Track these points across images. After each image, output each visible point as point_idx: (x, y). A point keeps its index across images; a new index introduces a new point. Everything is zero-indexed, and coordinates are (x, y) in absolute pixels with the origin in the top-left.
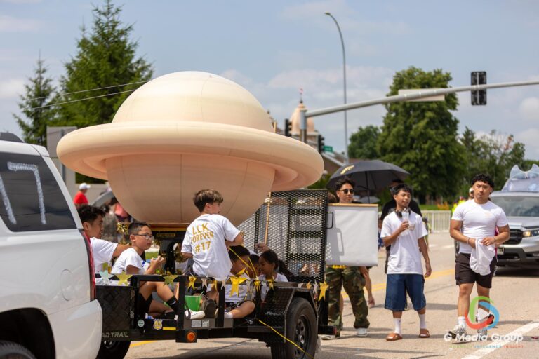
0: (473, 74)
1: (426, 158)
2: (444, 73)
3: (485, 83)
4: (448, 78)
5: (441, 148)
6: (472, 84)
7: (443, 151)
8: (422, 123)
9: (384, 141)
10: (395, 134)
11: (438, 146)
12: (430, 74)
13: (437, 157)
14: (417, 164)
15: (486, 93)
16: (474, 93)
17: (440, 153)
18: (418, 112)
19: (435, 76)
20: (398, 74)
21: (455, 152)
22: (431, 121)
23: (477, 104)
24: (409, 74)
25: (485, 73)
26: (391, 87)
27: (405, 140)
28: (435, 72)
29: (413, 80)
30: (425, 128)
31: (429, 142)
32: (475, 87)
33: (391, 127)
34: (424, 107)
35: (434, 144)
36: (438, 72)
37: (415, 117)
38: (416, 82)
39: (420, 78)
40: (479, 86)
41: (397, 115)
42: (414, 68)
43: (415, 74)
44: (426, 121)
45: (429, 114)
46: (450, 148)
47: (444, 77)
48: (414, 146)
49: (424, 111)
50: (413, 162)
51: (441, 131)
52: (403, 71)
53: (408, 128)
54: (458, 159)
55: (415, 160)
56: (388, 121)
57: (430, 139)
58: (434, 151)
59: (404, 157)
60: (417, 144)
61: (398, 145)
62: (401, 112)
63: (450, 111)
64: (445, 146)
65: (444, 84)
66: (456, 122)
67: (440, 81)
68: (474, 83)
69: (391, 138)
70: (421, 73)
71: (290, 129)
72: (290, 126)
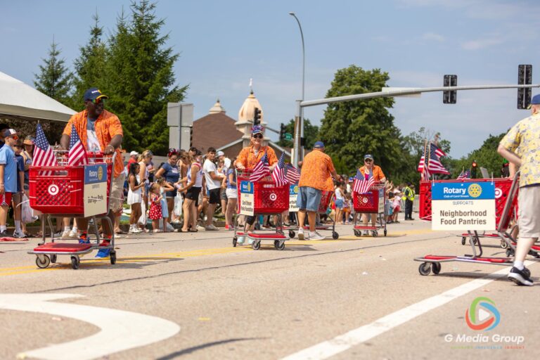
0: (446, 77)
1: (363, 150)
2: (382, 73)
3: (456, 85)
4: (386, 78)
5: (377, 142)
6: (445, 85)
7: (379, 144)
8: (361, 118)
9: (324, 133)
10: (336, 127)
11: (375, 140)
12: (369, 72)
13: (374, 149)
14: (354, 155)
15: (456, 93)
16: (446, 92)
17: (376, 146)
18: (357, 108)
19: (373, 76)
20: (340, 72)
21: (389, 146)
22: (369, 116)
23: (448, 103)
24: (350, 72)
25: (456, 77)
26: (332, 84)
27: (345, 133)
28: (374, 71)
29: (354, 78)
30: (364, 122)
31: (367, 136)
32: (447, 88)
33: (332, 120)
34: (363, 103)
35: (371, 138)
36: (377, 72)
37: (354, 112)
38: (356, 80)
39: (360, 77)
40: (450, 88)
41: (337, 109)
42: (354, 67)
43: (356, 73)
44: (365, 116)
45: (368, 110)
46: (385, 142)
47: (382, 76)
48: (353, 138)
49: (363, 107)
50: (352, 154)
51: (378, 126)
52: (344, 69)
53: (348, 122)
54: (392, 152)
55: (353, 152)
56: (329, 115)
57: (368, 133)
58: (371, 144)
59: (343, 149)
60: (355, 137)
61: (337, 136)
62: (342, 107)
63: (386, 108)
64: (381, 140)
65: (382, 83)
66: (392, 118)
67: (378, 80)
68: (446, 84)
69: (331, 131)
70: (362, 72)
71: (260, 117)
72: (259, 114)
